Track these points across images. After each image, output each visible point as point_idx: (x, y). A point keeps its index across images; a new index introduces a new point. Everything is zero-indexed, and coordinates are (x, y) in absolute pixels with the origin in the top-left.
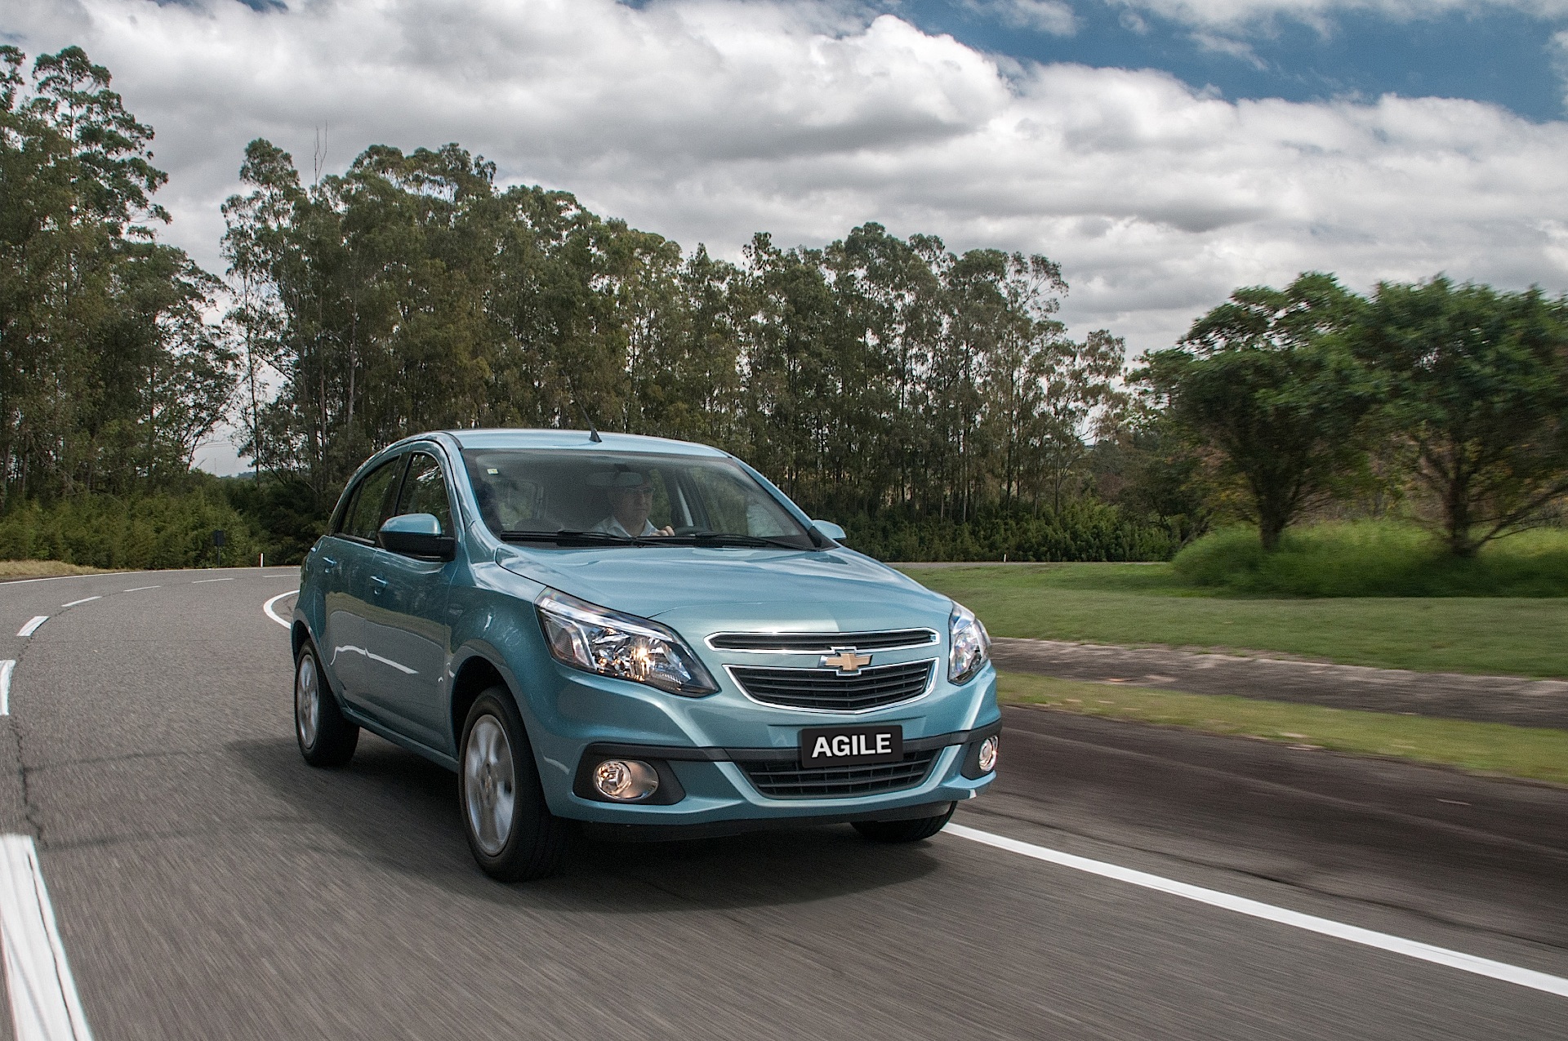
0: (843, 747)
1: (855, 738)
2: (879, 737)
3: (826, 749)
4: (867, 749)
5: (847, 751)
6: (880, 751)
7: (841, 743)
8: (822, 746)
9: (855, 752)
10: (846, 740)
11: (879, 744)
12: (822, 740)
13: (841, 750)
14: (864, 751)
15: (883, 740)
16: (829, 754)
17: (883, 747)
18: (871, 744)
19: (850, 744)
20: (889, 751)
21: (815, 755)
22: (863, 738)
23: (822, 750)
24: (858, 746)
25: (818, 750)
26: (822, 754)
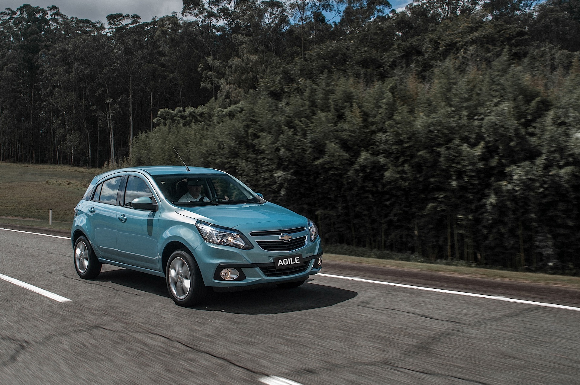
1: (289, 259)
2: (296, 258)
3: (282, 263)
5: (287, 263)
6: (296, 262)
7: (285, 261)
9: (290, 263)
10: (287, 260)
11: (296, 260)
12: (280, 261)
13: (285, 263)
14: (292, 263)
15: (297, 259)
17: (297, 261)
18: (294, 261)
19: (288, 261)
20: (299, 262)
21: (279, 265)
22: (291, 259)
24: (290, 261)
25: (279, 263)
26: (281, 265)
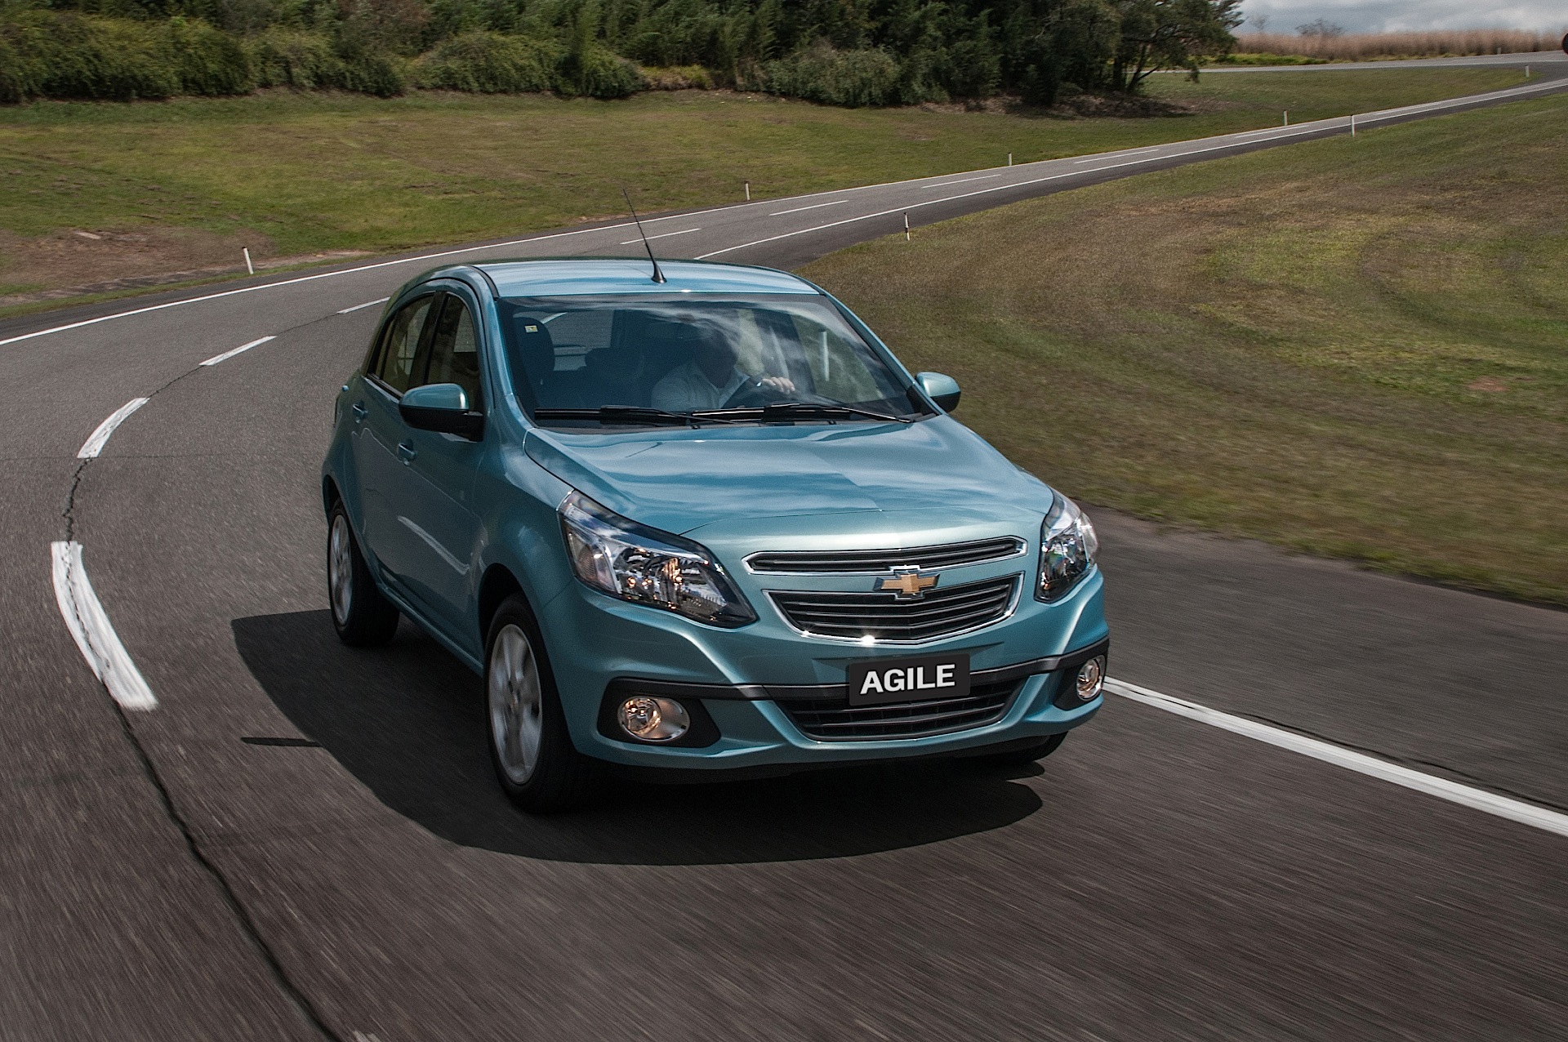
0: (896, 681)
1: (910, 671)
2: (940, 669)
3: (877, 685)
4: (925, 683)
5: (901, 686)
6: (940, 684)
7: (894, 677)
8: (872, 682)
9: (910, 686)
10: (900, 674)
11: (940, 675)
12: (872, 675)
13: (893, 685)
14: (920, 685)
15: (945, 671)
16: (880, 689)
17: (945, 680)
18: (930, 677)
19: (905, 677)
20: (953, 684)
21: (864, 691)
22: (920, 670)
23: (872, 686)
24: (915, 679)
25: (867, 686)
26: (872, 690)
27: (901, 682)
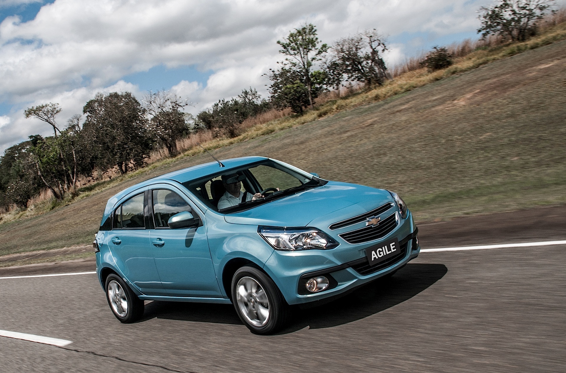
0: (381, 253)
1: (383, 248)
2: (391, 245)
3: (376, 256)
4: (388, 251)
5: (382, 255)
6: (393, 251)
7: (380, 251)
8: (374, 255)
9: (385, 254)
10: (381, 250)
11: (392, 247)
12: (373, 252)
13: (380, 255)
14: (388, 253)
15: (393, 246)
16: (377, 258)
18: (389, 249)
19: (383, 251)
20: (395, 250)
21: (373, 259)
22: (386, 247)
23: (374, 257)
24: (385, 251)
25: (373, 257)
26: (375, 258)
27: (382, 253)
